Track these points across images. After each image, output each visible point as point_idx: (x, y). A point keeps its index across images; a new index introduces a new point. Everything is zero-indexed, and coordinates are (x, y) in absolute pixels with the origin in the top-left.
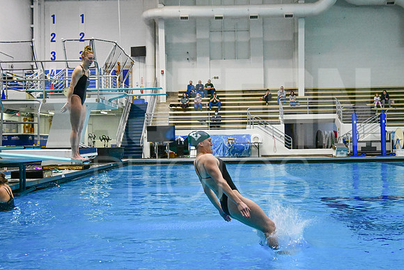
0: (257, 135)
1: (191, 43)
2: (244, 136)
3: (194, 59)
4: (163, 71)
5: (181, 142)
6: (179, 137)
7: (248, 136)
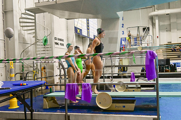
1: (168, 24)
3: (170, 31)
4: (158, 37)
5: (172, 65)
6: (172, 63)
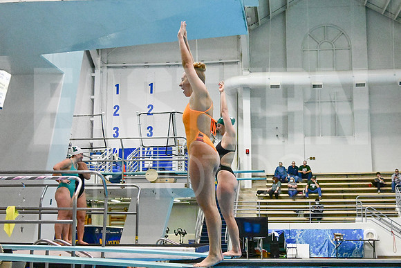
0: (372, 230)
1: (281, 117)
2: (355, 232)
3: (285, 135)
5: (275, 237)
6: (273, 232)
7: (360, 232)
